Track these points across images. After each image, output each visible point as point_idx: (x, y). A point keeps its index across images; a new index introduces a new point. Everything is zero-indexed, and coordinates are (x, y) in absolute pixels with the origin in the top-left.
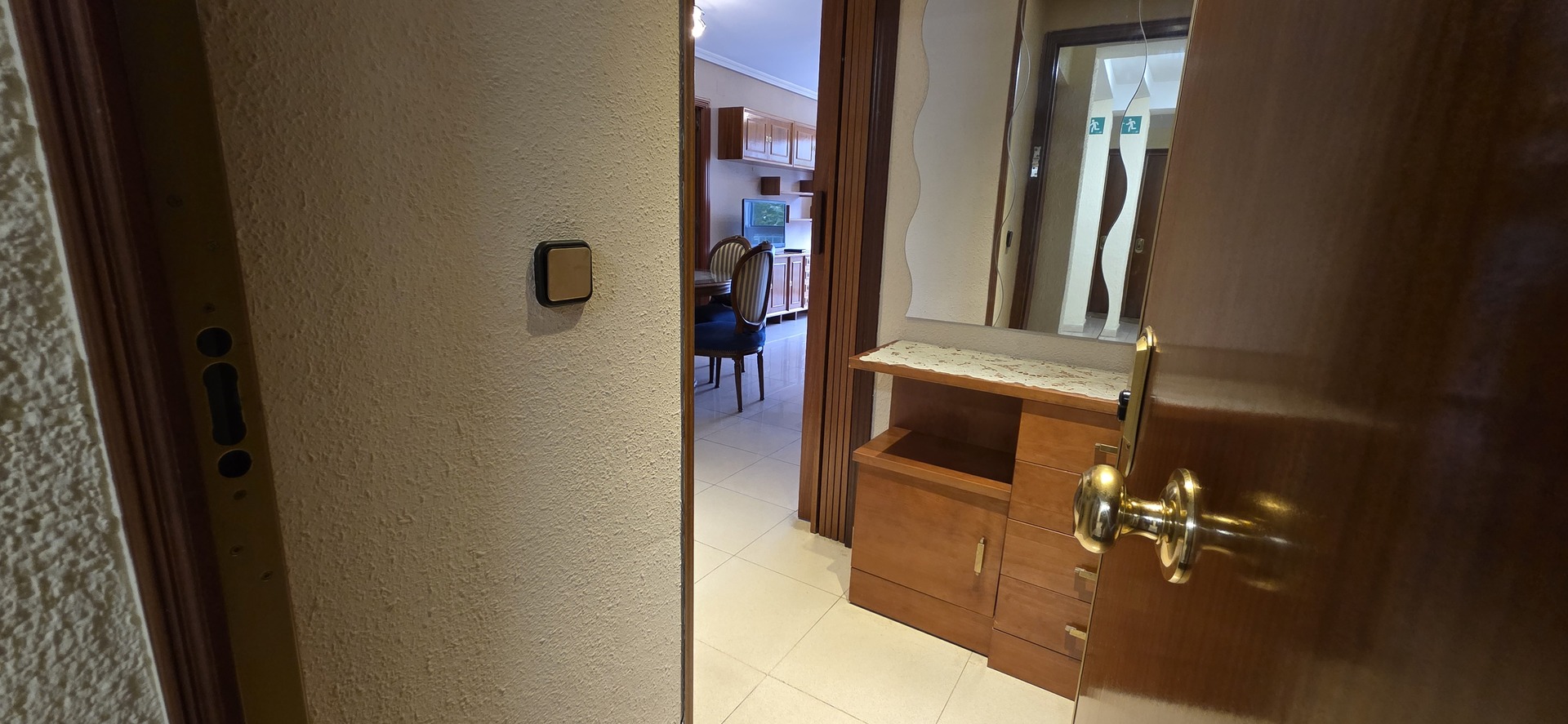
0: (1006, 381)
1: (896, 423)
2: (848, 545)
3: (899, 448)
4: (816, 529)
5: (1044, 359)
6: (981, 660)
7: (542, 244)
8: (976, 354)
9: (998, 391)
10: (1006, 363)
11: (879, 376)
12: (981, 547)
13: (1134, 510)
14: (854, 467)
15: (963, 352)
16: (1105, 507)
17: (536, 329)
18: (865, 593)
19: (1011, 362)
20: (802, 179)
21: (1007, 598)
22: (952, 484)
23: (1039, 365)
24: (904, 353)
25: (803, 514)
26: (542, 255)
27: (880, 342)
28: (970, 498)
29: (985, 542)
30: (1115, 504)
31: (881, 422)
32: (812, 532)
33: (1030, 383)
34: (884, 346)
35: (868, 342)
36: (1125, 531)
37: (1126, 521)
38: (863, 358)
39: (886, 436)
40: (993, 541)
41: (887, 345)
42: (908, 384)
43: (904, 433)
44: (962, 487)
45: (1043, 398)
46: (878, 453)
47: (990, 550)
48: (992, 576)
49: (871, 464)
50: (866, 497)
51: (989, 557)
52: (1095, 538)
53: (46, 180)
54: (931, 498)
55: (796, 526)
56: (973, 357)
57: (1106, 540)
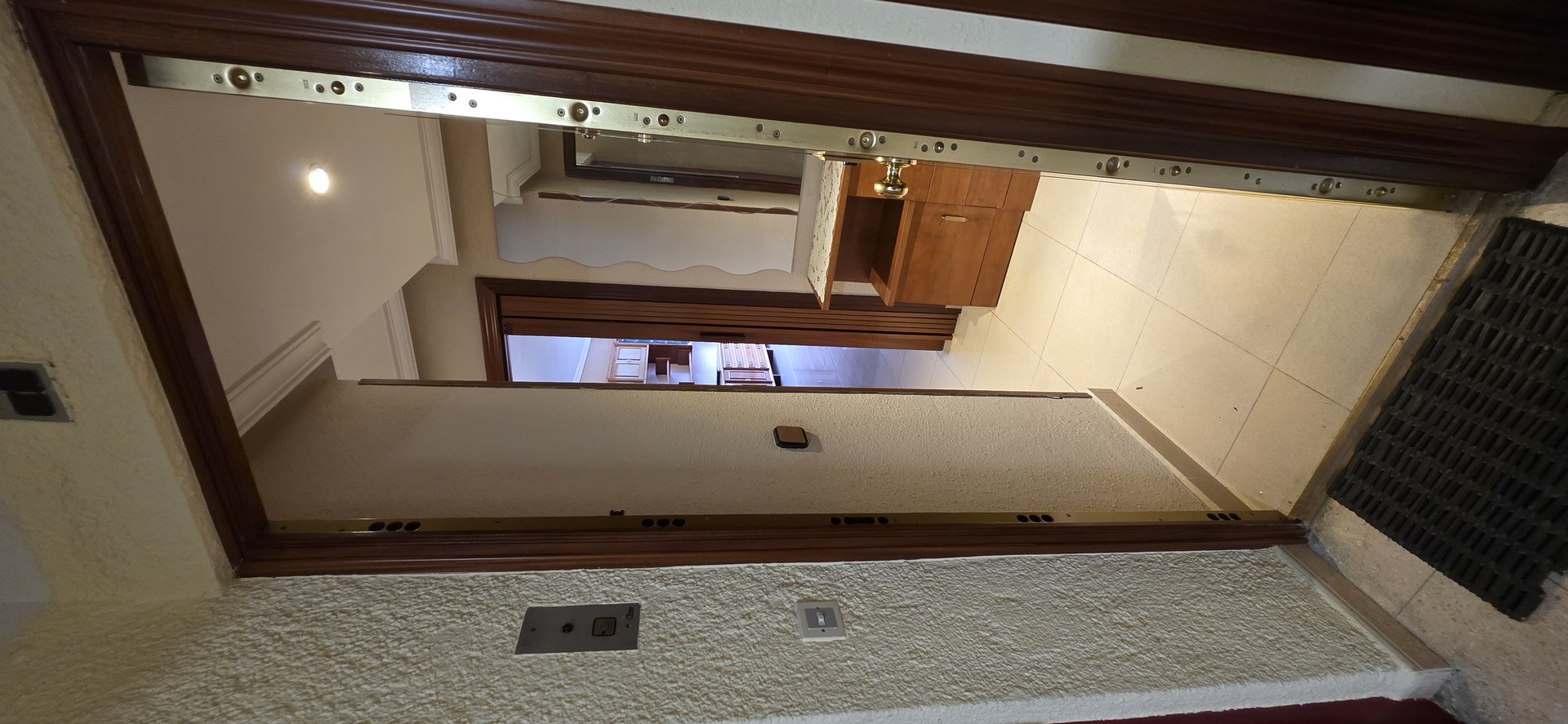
0: (836, 207)
1: (866, 278)
2: (959, 311)
3: (885, 277)
4: (950, 336)
5: (819, 181)
6: (1027, 216)
7: (778, 445)
8: (817, 225)
9: (843, 212)
10: (824, 206)
11: (834, 291)
12: (948, 218)
13: (890, 178)
14: (899, 307)
15: (816, 233)
16: (890, 189)
17: (819, 449)
18: (990, 298)
19: (823, 201)
20: (655, 373)
21: (981, 200)
22: (906, 239)
23: (824, 183)
24: (817, 273)
25: (939, 347)
26: (783, 444)
27: (810, 291)
28: (915, 225)
29: (944, 216)
30: (888, 185)
31: (866, 289)
32: (951, 339)
33: (836, 192)
34: (813, 287)
35: (810, 300)
36: (899, 181)
37: (895, 181)
38: (822, 300)
39: (876, 285)
40: (943, 211)
41: (812, 285)
42: (840, 269)
43: (873, 272)
44: (908, 231)
45: (847, 184)
46: (887, 289)
47: (949, 213)
48: (967, 211)
49: (895, 294)
50: (917, 297)
51: (954, 213)
52: (902, 191)
53: (780, 564)
54: (917, 252)
55: (948, 352)
56: (820, 226)
57: (902, 187)
